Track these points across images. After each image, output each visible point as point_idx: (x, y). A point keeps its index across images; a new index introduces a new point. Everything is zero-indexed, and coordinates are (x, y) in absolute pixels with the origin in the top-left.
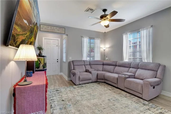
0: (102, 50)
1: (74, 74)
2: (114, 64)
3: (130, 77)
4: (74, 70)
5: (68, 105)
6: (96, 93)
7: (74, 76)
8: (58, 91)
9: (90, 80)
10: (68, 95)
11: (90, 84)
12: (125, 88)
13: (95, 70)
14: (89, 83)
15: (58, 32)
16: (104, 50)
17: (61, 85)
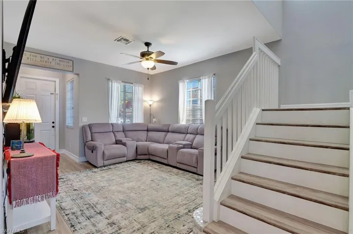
0: (146, 105)
1: (93, 149)
2: (165, 128)
3: (184, 147)
4: (92, 141)
5: (86, 194)
6: (133, 175)
7: (92, 152)
8: (63, 179)
9: (124, 157)
10: (84, 182)
11: (123, 164)
12: (178, 164)
13: (133, 140)
14: (121, 163)
15: (57, 67)
16: (150, 106)
17: (66, 170)
